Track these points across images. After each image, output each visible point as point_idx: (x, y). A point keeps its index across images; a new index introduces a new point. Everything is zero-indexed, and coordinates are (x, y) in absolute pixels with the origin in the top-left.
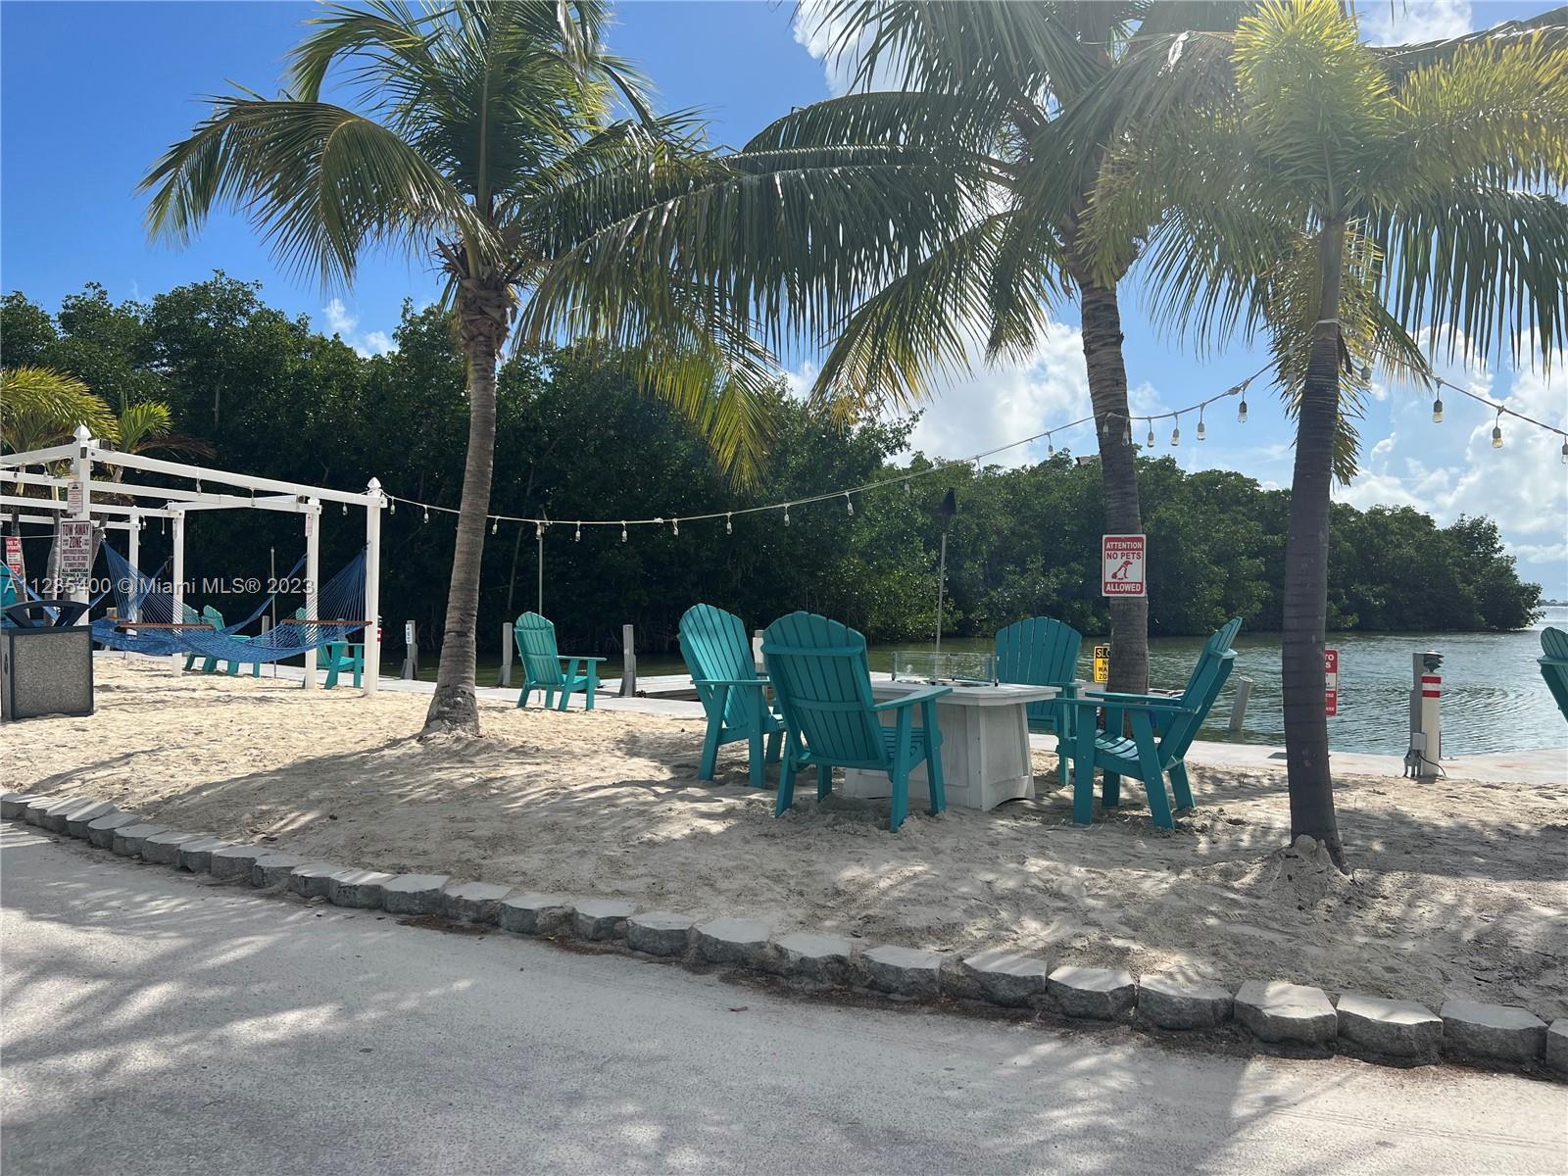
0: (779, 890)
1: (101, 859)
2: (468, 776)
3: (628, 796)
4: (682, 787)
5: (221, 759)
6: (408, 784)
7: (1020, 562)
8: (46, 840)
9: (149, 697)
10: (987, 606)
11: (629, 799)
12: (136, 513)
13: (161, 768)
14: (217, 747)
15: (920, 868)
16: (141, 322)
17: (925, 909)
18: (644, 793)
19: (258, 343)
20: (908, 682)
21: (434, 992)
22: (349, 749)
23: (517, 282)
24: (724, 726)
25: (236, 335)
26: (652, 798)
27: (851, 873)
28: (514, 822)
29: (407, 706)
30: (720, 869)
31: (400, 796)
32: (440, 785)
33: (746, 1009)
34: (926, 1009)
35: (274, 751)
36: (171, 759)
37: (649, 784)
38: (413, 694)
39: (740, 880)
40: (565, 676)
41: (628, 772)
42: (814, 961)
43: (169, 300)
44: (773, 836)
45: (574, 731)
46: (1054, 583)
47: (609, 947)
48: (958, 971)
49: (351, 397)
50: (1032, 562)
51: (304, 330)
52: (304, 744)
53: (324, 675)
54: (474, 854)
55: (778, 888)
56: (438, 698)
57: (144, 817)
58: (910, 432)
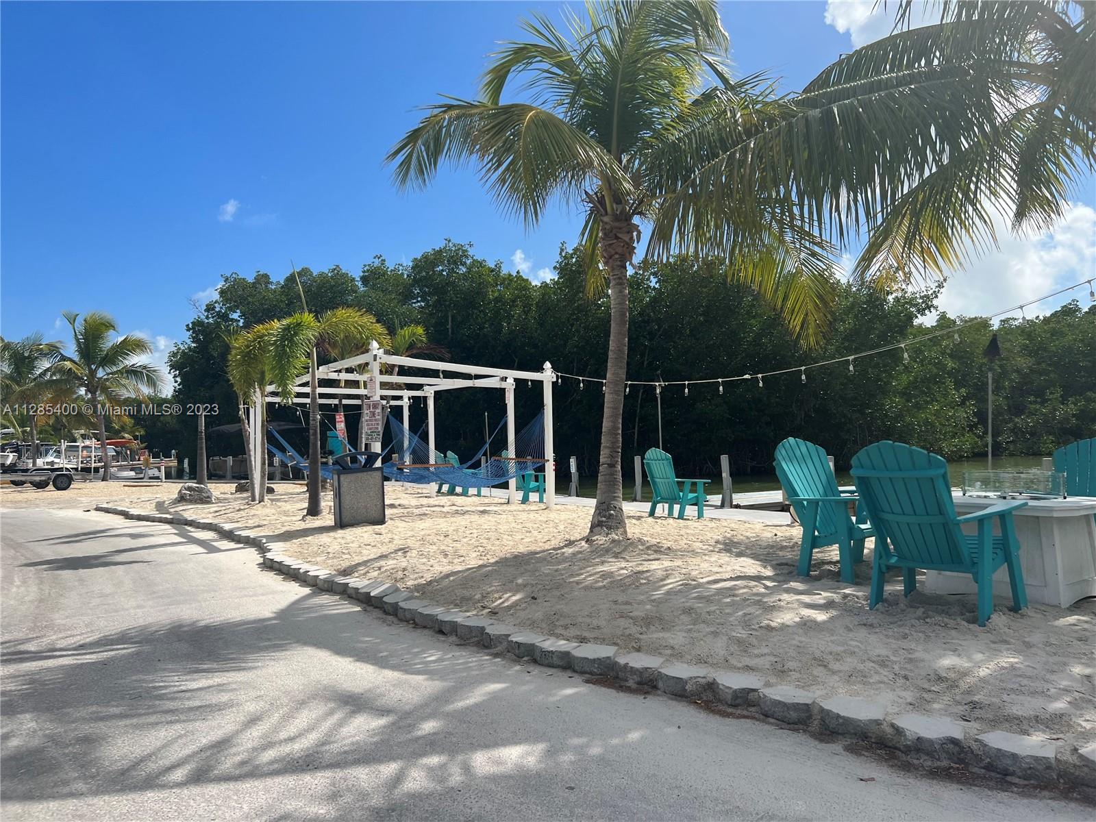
0: (885, 674)
1: (390, 623)
2: (622, 569)
3: (744, 588)
4: (787, 582)
5: (461, 554)
6: (582, 574)
7: (1040, 394)
8: (359, 609)
9: (417, 511)
10: (1012, 431)
11: (745, 590)
12: (407, 394)
13: (425, 560)
14: (458, 545)
15: (1016, 660)
16: (405, 276)
17: (1029, 699)
18: (756, 586)
19: (472, 282)
20: (979, 497)
21: (615, 741)
22: (540, 547)
23: (641, 213)
24: (816, 533)
25: (459, 279)
26: (763, 590)
27: (948, 661)
28: (660, 606)
29: (575, 515)
30: (831, 653)
31: (578, 583)
32: (605, 575)
33: (873, 779)
34: (1045, 793)
35: (493, 548)
36: (431, 554)
37: (758, 578)
38: (578, 506)
39: (849, 663)
40: (681, 494)
41: (740, 569)
42: (931, 742)
43: (420, 261)
44: (871, 625)
45: (693, 535)
46: (1072, 409)
47: (745, 713)
48: (1072, 759)
49: (529, 311)
50: (1051, 393)
51: (499, 271)
52: (511, 543)
53: (520, 495)
54: (634, 630)
55: (884, 672)
56: (598, 511)
57: (416, 594)
58: (937, 297)
